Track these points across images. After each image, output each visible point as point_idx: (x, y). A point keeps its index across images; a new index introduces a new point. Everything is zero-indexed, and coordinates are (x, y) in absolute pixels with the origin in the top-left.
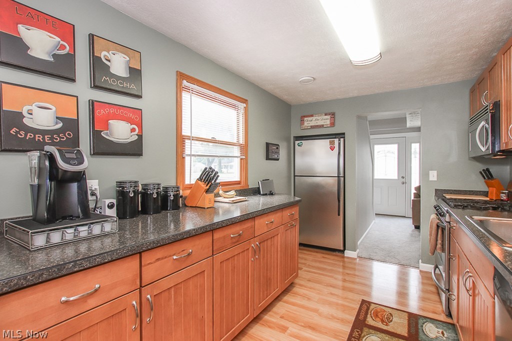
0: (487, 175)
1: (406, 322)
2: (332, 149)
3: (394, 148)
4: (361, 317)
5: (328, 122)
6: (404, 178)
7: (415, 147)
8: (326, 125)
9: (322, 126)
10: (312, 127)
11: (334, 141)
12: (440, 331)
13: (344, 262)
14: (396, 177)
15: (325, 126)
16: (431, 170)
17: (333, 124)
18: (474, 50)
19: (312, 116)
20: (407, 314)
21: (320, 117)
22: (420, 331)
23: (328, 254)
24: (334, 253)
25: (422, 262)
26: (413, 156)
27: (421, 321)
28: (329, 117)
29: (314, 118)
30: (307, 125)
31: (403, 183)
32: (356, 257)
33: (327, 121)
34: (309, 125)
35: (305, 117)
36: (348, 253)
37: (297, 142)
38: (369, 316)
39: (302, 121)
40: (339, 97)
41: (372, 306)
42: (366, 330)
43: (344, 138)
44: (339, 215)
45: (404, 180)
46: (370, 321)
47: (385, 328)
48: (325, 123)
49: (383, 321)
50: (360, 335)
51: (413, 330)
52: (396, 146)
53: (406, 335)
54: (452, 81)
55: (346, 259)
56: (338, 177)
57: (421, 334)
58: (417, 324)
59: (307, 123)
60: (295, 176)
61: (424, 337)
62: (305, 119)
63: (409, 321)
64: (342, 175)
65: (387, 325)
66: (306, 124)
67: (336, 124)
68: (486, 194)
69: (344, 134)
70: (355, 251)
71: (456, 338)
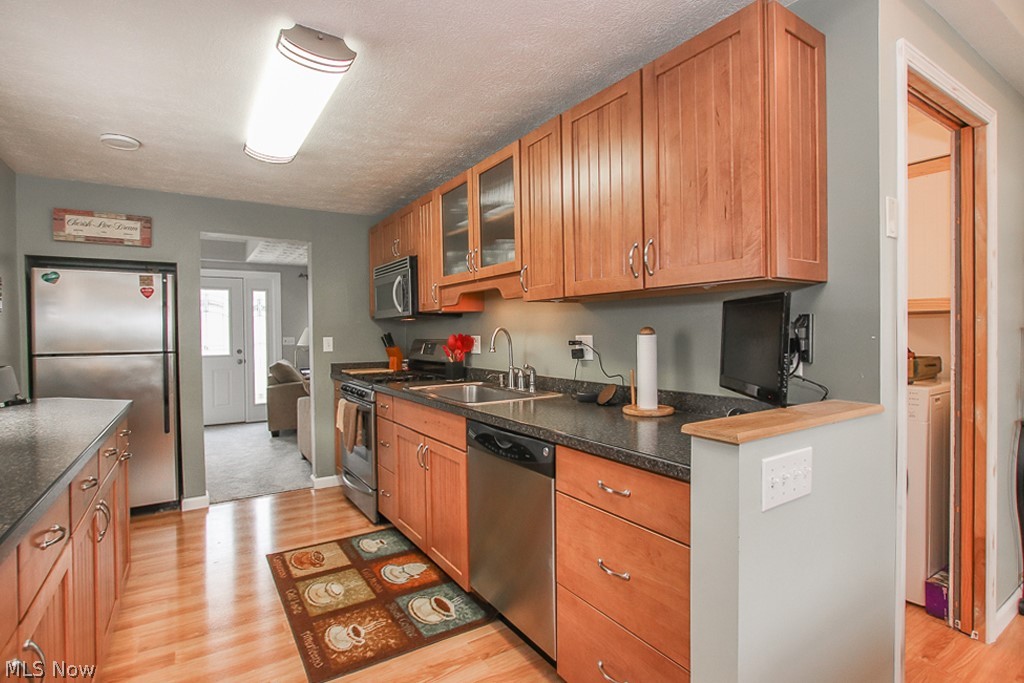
0: (388, 340)
1: (340, 551)
2: (147, 294)
3: (223, 296)
4: (283, 575)
5: (136, 236)
6: (241, 353)
7: (260, 297)
8: (129, 240)
9: (120, 242)
10: (89, 240)
11: (149, 281)
12: (378, 541)
13: (181, 522)
14: (227, 353)
15: (126, 243)
16: (326, 336)
17: (147, 242)
19: (90, 213)
20: (335, 544)
21: (115, 221)
22: (360, 552)
23: (145, 520)
24: (156, 514)
25: (318, 477)
26: (255, 313)
27: (354, 543)
28: (138, 225)
29: (96, 220)
30: (75, 233)
31: (240, 362)
32: (207, 505)
33: (133, 232)
34: (80, 233)
35: (67, 211)
36: (189, 504)
37: (38, 273)
38: (291, 568)
39: (57, 217)
40: (163, 188)
41: (288, 556)
42: (301, 585)
43: (174, 272)
44: (167, 431)
45: (241, 356)
46: (297, 573)
47: (321, 569)
48: (128, 237)
49: (314, 565)
50: (297, 594)
51: (353, 555)
52: (225, 294)
53: (349, 563)
54: (349, 211)
55: (184, 517)
56: (164, 352)
57: (363, 554)
58: (352, 547)
59: (76, 227)
60: (31, 356)
61: (367, 555)
62: (68, 217)
63: (342, 548)
64: (171, 348)
65: (321, 566)
66: (70, 229)
67: (156, 241)
68: (386, 365)
69: (174, 265)
70: (205, 495)
71: (396, 539)
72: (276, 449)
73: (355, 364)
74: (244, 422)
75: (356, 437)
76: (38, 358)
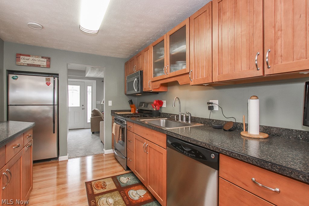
0: (131, 102)
1: (113, 182)
2: (48, 84)
3: (78, 88)
4: (90, 192)
5: (45, 64)
6: (83, 106)
7: (89, 88)
8: (42, 65)
9: (39, 66)
10: (29, 65)
11: (49, 79)
12: (127, 178)
13: (58, 165)
14: (79, 106)
15: (41, 66)
16: (109, 100)
17: (48, 66)
18: (133, 46)
19: (29, 56)
20: (111, 178)
21: (37, 58)
22: (120, 183)
23: (46, 164)
24: (50, 162)
25: (106, 150)
26: (88, 93)
27: (118, 178)
28: (45, 60)
29: (31, 58)
30: (24, 62)
31: (83, 109)
32: (68, 159)
33: (43, 62)
34: (26, 63)
35: (21, 55)
36: (61, 158)
37: (11, 76)
38: (94, 189)
39: (18, 56)
40: (55, 47)
41: (93, 183)
42: (97, 198)
43: (58, 77)
44: (54, 133)
45: (83, 107)
46: (96, 192)
47: (105, 190)
48: (42, 64)
49: (102, 188)
50: (95, 202)
51: (117, 184)
52: (79, 87)
53: (116, 188)
54: (118, 57)
55: (60, 163)
56: (54, 105)
57: (121, 184)
58: (117, 180)
59: (24, 60)
60: (8, 105)
61: (123, 184)
62: (21, 57)
63: (113, 181)
64: (56, 103)
65: (105, 189)
66: (22, 61)
67: (51, 66)
68: (130, 111)
69: (58, 75)
70: (67, 155)
71: (133, 178)
72: (93, 138)
73: (119, 110)
74: (84, 128)
75: (119, 137)
76: (10, 106)
